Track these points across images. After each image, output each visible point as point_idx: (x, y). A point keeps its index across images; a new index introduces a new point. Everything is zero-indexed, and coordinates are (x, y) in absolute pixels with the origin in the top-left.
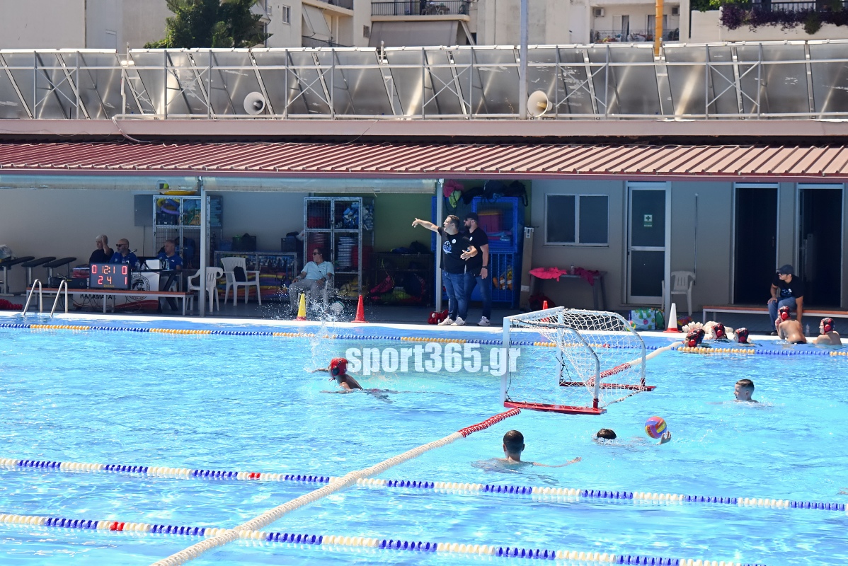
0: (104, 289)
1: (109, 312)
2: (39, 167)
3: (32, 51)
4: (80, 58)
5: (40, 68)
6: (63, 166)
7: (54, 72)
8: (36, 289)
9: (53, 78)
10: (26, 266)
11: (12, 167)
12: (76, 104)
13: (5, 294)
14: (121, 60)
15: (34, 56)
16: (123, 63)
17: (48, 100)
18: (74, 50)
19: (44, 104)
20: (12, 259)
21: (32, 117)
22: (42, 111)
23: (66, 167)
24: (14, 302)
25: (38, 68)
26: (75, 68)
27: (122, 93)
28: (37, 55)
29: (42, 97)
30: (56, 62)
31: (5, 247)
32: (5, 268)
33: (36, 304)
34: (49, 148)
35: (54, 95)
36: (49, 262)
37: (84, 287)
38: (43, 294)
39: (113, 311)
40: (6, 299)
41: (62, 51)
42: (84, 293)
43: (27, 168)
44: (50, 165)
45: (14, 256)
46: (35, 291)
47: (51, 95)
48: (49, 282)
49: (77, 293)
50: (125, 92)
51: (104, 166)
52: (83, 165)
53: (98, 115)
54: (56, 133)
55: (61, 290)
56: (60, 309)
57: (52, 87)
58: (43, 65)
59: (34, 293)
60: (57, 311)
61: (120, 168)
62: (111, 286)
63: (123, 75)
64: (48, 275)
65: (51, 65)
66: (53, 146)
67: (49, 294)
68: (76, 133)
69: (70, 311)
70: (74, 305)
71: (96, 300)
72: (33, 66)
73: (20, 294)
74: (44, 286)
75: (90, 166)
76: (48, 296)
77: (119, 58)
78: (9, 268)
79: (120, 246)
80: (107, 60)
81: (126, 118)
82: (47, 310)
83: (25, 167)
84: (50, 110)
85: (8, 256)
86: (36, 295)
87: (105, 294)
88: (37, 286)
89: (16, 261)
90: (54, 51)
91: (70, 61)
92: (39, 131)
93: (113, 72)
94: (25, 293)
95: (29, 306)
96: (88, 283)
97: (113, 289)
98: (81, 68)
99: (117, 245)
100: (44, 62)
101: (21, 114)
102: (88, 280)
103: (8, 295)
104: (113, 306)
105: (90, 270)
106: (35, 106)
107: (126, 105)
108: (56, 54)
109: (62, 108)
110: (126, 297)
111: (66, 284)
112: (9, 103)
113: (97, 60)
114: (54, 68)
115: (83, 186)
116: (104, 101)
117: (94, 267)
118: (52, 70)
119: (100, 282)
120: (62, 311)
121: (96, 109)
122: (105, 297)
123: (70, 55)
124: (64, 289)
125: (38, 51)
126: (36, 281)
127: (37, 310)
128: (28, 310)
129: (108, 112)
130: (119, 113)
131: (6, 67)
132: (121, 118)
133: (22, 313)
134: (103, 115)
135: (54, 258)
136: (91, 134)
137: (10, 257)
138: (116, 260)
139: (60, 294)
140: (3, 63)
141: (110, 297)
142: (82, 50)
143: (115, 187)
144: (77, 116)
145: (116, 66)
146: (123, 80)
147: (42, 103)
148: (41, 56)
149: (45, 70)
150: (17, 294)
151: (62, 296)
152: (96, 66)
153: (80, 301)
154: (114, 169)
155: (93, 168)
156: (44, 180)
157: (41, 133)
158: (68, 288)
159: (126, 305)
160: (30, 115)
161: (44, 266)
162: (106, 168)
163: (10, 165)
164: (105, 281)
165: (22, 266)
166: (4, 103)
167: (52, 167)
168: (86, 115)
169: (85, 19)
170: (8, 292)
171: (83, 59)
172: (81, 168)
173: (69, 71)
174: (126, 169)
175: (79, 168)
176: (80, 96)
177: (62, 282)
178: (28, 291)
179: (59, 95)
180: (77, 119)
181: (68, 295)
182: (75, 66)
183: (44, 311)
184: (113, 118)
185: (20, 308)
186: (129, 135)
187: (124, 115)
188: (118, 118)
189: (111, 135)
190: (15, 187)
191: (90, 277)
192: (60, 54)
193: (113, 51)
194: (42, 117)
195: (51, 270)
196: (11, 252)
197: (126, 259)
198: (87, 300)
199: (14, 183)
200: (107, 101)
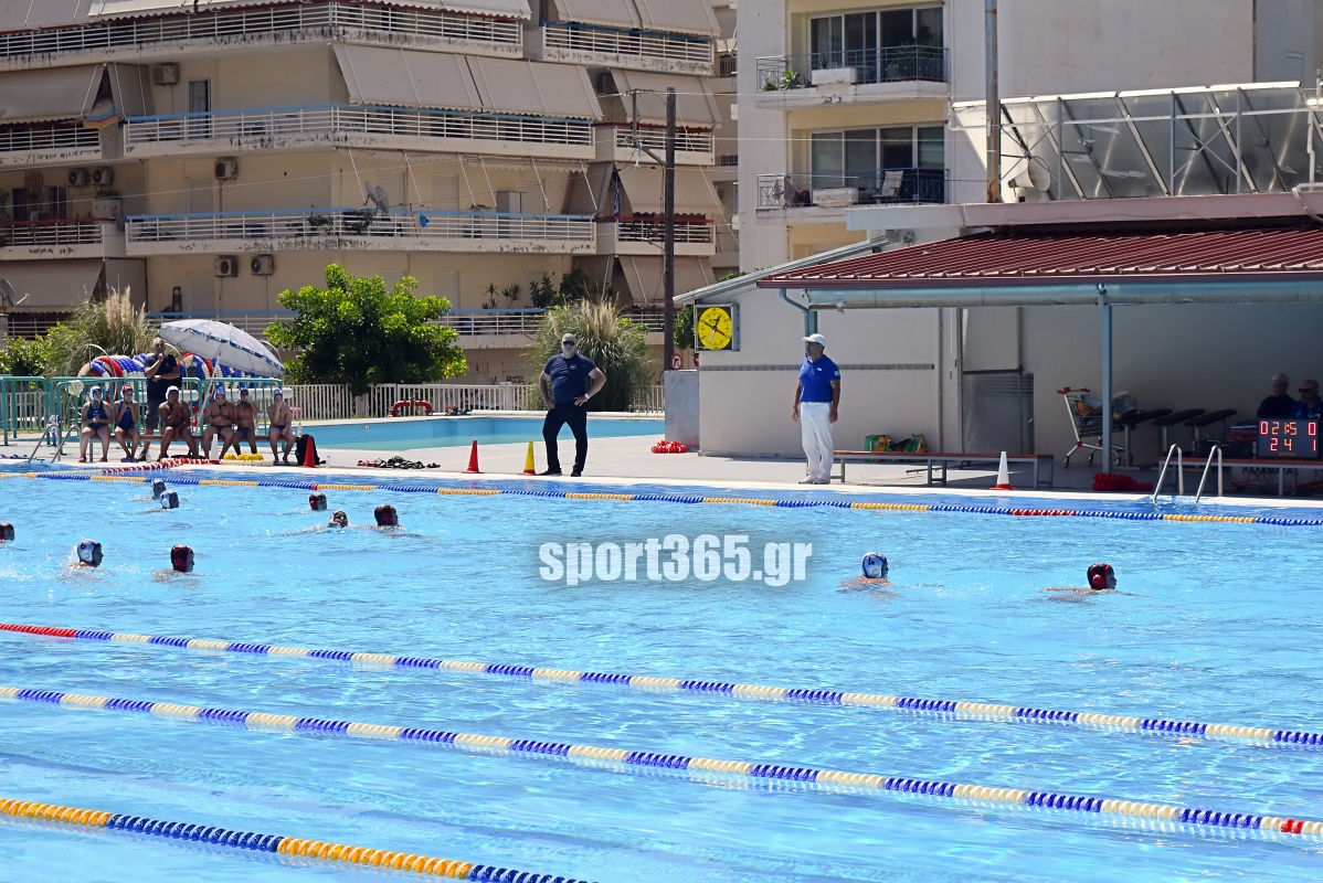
0: (1280, 458)
1: (1287, 495)
2: (1177, 270)
3: (1167, 91)
4: (1243, 98)
5: (1180, 117)
6: (1215, 267)
7: (1203, 123)
8: (1174, 457)
9: (1201, 132)
10: (1159, 424)
11: (1136, 271)
12: (1235, 169)
13: (1127, 468)
14: (1308, 97)
15: (1171, 98)
16: (1311, 102)
17: (1194, 165)
18: (1234, 87)
19: (1187, 172)
20: (1138, 413)
21: (1168, 193)
22: (1183, 183)
23: (1219, 270)
24: (1140, 479)
25: (1178, 117)
26: (1234, 114)
27: (1309, 149)
28: (1176, 97)
29: (1184, 161)
30: (1205, 107)
31: (1125, 396)
32: (1126, 428)
33: (1174, 482)
34: (1197, 241)
35: (1201, 157)
36: (1195, 418)
37: (1249, 456)
38: (1184, 467)
39: (1293, 494)
40: (1128, 475)
41: (1215, 88)
42: (1249, 465)
43: (1160, 272)
44: (1194, 267)
45: (1141, 408)
46: (1172, 463)
47: (1197, 158)
48: (1194, 449)
49: (1237, 465)
50: (1314, 148)
51: (1279, 266)
52: (1246, 265)
53: (1271, 186)
54: (1205, 217)
55: (1212, 461)
56: (1211, 491)
57: (1199, 146)
58: (1184, 113)
59: (1169, 466)
60: (1206, 493)
61: (1305, 268)
62: (1290, 454)
63: (1310, 121)
64: (1194, 437)
65: (1198, 112)
66: (1200, 237)
67: (1194, 467)
68: (1235, 216)
69: (1226, 493)
70: (1233, 483)
71: (1267, 476)
72: (1168, 114)
73: (1151, 468)
74: (1185, 455)
75: (1257, 266)
76: (1192, 470)
77: (1304, 96)
78: (1132, 427)
79: (1306, 391)
80: (1285, 99)
81: (1315, 188)
82: (1190, 491)
83: (1156, 271)
84: (1196, 182)
85: (1132, 408)
86: (1173, 469)
87: (1281, 467)
88: (1175, 454)
89: (1144, 417)
90: (1202, 89)
91: (1227, 103)
92: (1178, 215)
93: (1295, 118)
94: (1157, 465)
95: (1163, 485)
96: (1255, 450)
97: (1294, 459)
98: (1244, 114)
99: (1301, 390)
100: (1187, 108)
101: (1151, 188)
102: (1254, 444)
103: (1132, 468)
104: (1294, 486)
105: (1258, 429)
106: (1173, 176)
107: (1316, 168)
108: (1204, 93)
109: (1214, 177)
110: (1316, 471)
111: (1220, 451)
112: (1133, 174)
113: (1269, 99)
114: (1203, 116)
115: (1246, 297)
116: (1280, 164)
117: (1264, 425)
118: (1198, 119)
119: (1274, 447)
120: (1215, 494)
121: (1268, 177)
122: (1281, 470)
123: (1227, 95)
124: (1215, 458)
125: (1177, 91)
126: (1173, 447)
127: (1175, 492)
128: (1162, 492)
129: (1287, 181)
130: (1304, 182)
131: (1128, 118)
132: (1307, 189)
133: (1152, 497)
134: (1279, 185)
135: (1202, 411)
136: (1259, 215)
137: (1135, 410)
138: (1299, 414)
139: (1210, 467)
140: (1124, 113)
141: (1290, 471)
142: (1244, 86)
143: (1297, 298)
144: (1238, 189)
145: (1301, 107)
146: (1311, 129)
147: (1184, 169)
148: (1182, 98)
149: (1187, 120)
150: (1145, 468)
151: (1213, 470)
152: (1269, 109)
153: (1241, 478)
154: (1295, 269)
155: (1261, 269)
156: (1185, 290)
157: (1181, 218)
158: (1223, 457)
159: (1315, 483)
160: (1165, 190)
161: (1187, 424)
162: (1283, 268)
163: (1132, 269)
164: (1280, 446)
165: (1154, 423)
166: (1126, 174)
167: (1198, 270)
168: (1253, 187)
169: (1254, 37)
170: (1131, 464)
171: (1247, 99)
172: (1244, 270)
173: (1225, 119)
174: (1314, 269)
175: (1240, 269)
176: (1242, 158)
177: (1214, 448)
178: (1161, 463)
179: (1210, 158)
180: (1239, 194)
181: (1224, 468)
182: (1235, 111)
183: (1187, 492)
184: (1294, 189)
185: (1149, 489)
186: (1319, 215)
187: (1312, 184)
188: (1302, 189)
189: (1291, 216)
190: (1141, 302)
191: (1257, 441)
192: (1212, 94)
193: (1296, 84)
194: (1183, 193)
195: (1197, 431)
196: (1135, 403)
197: (1314, 411)
198: (1253, 476)
199: (1139, 296)
200: (1285, 164)
